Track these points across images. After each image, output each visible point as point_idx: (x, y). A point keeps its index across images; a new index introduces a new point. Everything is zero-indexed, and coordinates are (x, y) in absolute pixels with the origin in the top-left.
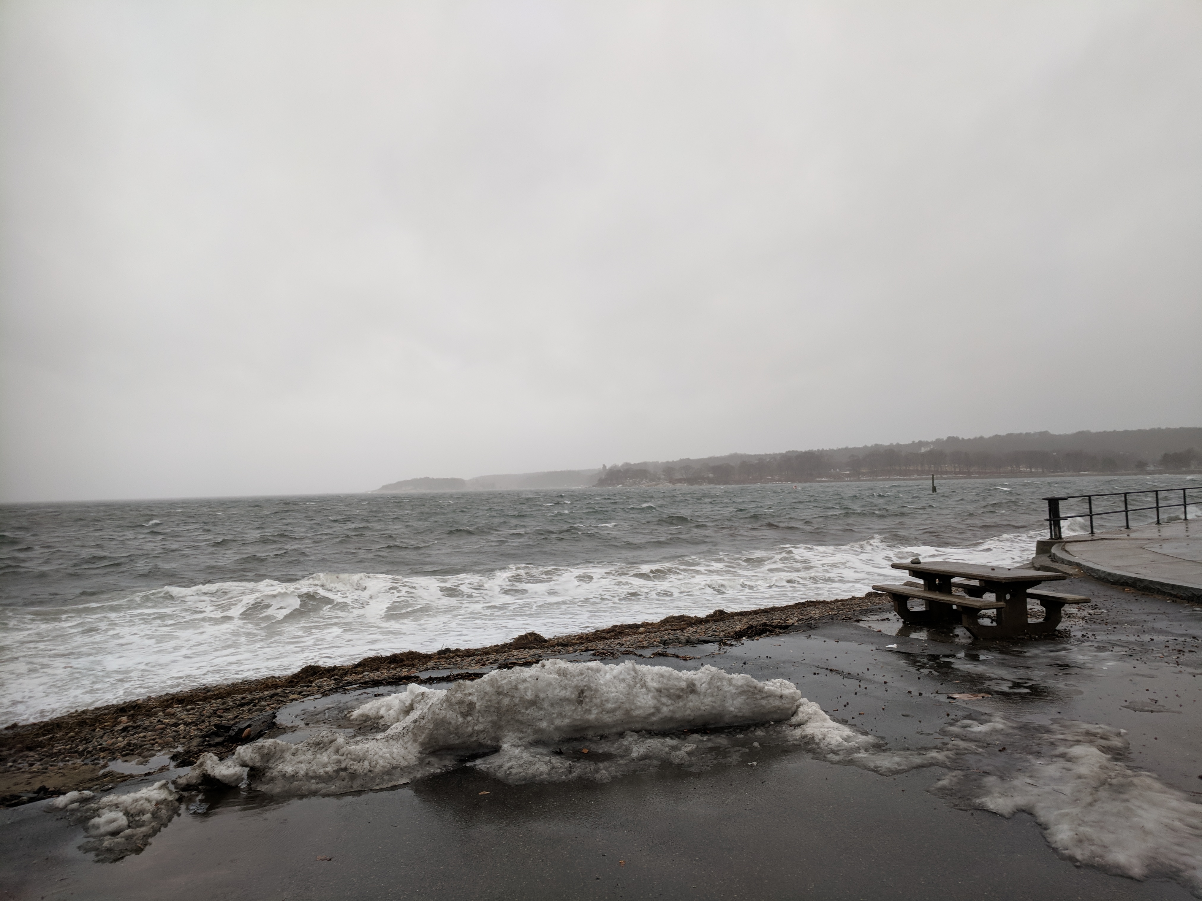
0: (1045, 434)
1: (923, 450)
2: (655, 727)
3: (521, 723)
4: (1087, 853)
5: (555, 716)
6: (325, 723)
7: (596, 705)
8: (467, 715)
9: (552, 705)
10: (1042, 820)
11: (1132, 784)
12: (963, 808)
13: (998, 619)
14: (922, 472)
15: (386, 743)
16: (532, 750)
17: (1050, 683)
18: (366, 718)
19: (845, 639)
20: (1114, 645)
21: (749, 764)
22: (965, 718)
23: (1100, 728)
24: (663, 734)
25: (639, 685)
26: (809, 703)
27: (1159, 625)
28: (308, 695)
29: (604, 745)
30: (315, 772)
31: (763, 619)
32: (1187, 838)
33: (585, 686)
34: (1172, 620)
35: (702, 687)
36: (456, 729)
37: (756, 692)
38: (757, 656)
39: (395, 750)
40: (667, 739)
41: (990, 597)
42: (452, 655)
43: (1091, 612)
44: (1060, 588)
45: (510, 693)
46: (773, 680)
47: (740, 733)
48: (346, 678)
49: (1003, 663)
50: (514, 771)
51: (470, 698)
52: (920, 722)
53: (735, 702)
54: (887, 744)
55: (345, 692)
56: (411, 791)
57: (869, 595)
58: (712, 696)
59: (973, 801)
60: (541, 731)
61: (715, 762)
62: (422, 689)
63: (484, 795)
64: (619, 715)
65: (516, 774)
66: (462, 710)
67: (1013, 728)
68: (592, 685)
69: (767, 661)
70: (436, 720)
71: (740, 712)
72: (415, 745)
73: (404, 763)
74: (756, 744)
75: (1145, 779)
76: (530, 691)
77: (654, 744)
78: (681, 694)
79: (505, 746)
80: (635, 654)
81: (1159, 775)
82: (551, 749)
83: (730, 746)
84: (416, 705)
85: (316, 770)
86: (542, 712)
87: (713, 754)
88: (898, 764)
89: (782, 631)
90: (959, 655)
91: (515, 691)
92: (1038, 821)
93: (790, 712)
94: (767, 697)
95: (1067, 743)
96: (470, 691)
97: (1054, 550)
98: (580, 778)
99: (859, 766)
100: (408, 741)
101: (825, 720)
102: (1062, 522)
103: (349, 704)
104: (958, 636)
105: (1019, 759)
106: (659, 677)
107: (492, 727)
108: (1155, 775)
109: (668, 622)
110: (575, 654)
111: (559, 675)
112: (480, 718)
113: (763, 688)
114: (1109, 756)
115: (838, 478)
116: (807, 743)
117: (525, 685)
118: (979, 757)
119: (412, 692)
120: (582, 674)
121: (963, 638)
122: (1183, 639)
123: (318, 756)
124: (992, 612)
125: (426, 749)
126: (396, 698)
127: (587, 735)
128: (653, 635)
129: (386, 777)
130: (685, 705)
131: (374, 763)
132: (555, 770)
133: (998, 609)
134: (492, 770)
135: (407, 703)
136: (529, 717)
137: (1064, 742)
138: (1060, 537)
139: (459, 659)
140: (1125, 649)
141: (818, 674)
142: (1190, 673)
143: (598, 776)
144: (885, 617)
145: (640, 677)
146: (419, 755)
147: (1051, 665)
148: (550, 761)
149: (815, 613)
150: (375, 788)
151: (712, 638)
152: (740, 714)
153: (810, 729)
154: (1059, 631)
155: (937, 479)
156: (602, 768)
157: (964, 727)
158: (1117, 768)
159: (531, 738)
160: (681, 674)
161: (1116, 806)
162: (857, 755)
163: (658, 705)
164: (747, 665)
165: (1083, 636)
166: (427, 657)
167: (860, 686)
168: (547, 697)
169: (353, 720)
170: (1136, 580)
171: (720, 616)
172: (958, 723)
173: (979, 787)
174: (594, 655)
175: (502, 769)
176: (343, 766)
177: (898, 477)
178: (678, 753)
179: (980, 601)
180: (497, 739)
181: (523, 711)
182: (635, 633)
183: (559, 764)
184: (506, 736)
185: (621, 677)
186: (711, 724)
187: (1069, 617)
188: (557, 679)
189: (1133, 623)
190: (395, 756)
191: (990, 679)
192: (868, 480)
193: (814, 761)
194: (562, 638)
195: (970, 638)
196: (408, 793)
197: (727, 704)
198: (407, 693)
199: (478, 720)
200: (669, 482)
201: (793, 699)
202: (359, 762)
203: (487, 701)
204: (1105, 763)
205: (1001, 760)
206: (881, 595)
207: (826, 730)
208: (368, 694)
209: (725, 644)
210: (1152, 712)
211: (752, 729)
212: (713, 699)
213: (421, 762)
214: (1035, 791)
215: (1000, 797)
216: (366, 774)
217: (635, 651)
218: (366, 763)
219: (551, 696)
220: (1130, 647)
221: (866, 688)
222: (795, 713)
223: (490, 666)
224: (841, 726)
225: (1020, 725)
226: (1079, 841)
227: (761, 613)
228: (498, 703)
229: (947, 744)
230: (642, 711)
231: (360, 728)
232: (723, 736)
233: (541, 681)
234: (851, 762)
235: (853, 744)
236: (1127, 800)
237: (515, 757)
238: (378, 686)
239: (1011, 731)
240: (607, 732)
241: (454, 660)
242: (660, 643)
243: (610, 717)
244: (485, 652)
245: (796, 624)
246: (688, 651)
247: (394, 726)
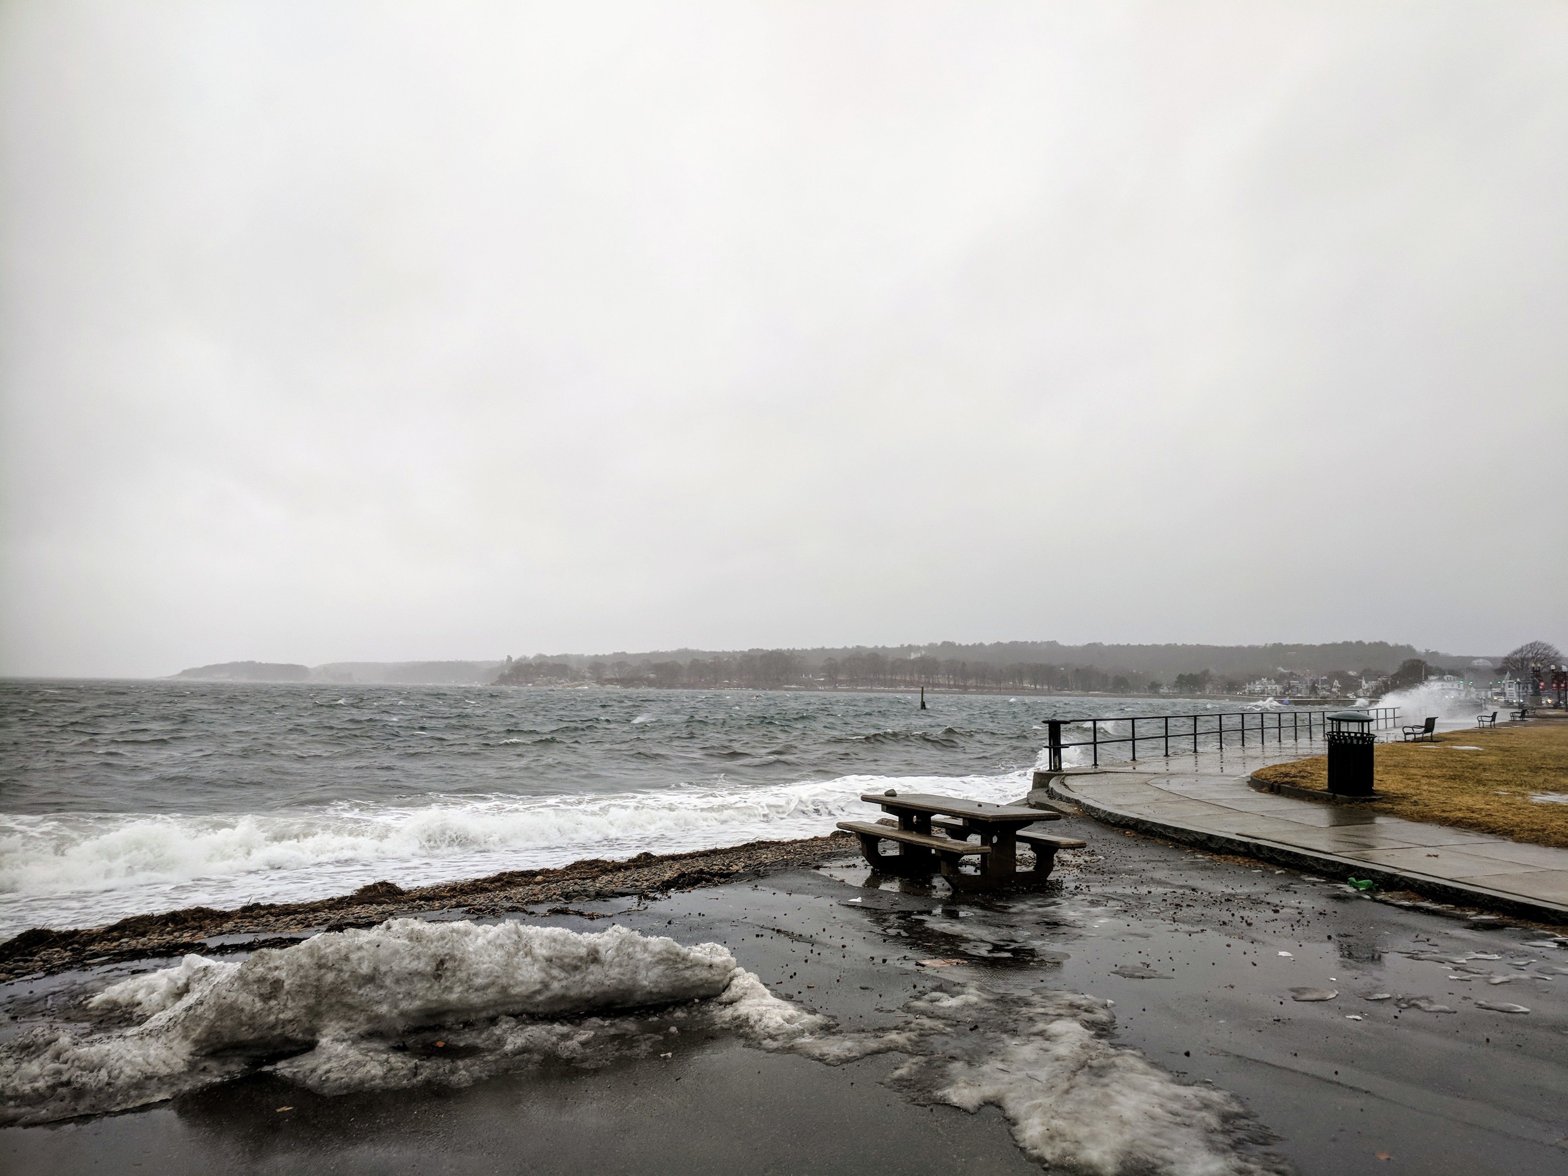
0: (1053, 644)
1: (913, 656)
2: (540, 1009)
3: (351, 1007)
4: (1058, 1152)
5: (401, 996)
6: (44, 1015)
7: (460, 980)
8: (270, 999)
9: (397, 981)
10: (1011, 1113)
11: (1114, 1065)
12: (922, 1103)
13: (982, 866)
14: (911, 683)
15: (140, 1042)
16: (362, 1046)
17: (1036, 944)
18: (113, 1006)
19: (800, 891)
20: (1109, 899)
21: (662, 1055)
22: (934, 990)
23: (1086, 998)
24: (550, 1018)
25: (522, 953)
26: (746, 974)
27: (1159, 875)
28: (24, 975)
29: (467, 1036)
30: (15, 1089)
31: (701, 864)
32: (1166, 1127)
33: (446, 955)
34: (1173, 869)
35: (607, 955)
36: (250, 1019)
37: (679, 960)
38: (686, 913)
39: (152, 1052)
40: (555, 1026)
41: (974, 840)
42: (262, 912)
43: (1087, 858)
44: (1057, 830)
45: (337, 966)
46: (702, 945)
47: (654, 1015)
48: (92, 948)
49: (984, 921)
50: (333, 1076)
51: (276, 973)
52: (880, 996)
53: (650, 974)
54: (838, 1025)
55: (85, 967)
56: (172, 1111)
57: (835, 835)
58: (621, 966)
59: (934, 1094)
60: (379, 1018)
61: (617, 1054)
62: (207, 961)
63: (284, 1112)
64: (491, 994)
65: (336, 1080)
66: (263, 991)
67: (989, 1001)
68: (456, 953)
69: (699, 919)
70: (221, 1005)
71: (656, 986)
72: (185, 1043)
73: (164, 1070)
74: (673, 1029)
75: (1129, 1059)
76: (366, 962)
77: (538, 1032)
78: (579, 964)
79: (324, 1041)
80: (525, 911)
81: (1144, 1054)
82: (391, 1043)
83: (638, 1033)
84: (194, 986)
85: (18, 1087)
86: (382, 992)
87: (616, 1043)
88: (849, 1049)
89: (722, 880)
90: (934, 912)
91: (344, 963)
92: (1006, 1115)
93: (721, 986)
94: (691, 967)
95: (1049, 1018)
96: (277, 963)
97: (1053, 784)
98: (428, 1082)
99: (801, 1055)
100: (173, 1039)
101: (763, 996)
102: (1062, 750)
103: (89, 986)
104: (935, 887)
105: (991, 1038)
106: (550, 942)
107: (306, 1014)
108: (1139, 1054)
109: (576, 868)
110: (441, 911)
111: (411, 939)
112: (290, 1001)
113: (688, 954)
114: (1092, 1033)
115: (810, 686)
116: (739, 1027)
117: (360, 954)
118: (945, 1038)
119: (189, 966)
120: (443, 938)
121: (941, 890)
122: (1181, 891)
123: (24, 1065)
124: (976, 858)
125: (201, 1049)
126: (164, 975)
127: (445, 1022)
128: (554, 885)
129: (133, 1093)
130: (583, 978)
131: (117, 1072)
132: (393, 1072)
133: (984, 855)
134: (300, 1076)
135: (180, 983)
136: (363, 999)
137: (1044, 1017)
138: (1060, 768)
139: (272, 919)
140: (1119, 903)
141: (762, 936)
142: (1186, 932)
143: (454, 1079)
144: (851, 863)
145: (524, 942)
146: (191, 1057)
147: (1038, 924)
148: (387, 1061)
149: (766, 856)
150: (113, 1109)
151: (632, 890)
152: (655, 990)
153: (743, 1008)
154: (1051, 882)
155: (928, 692)
156: (461, 1067)
157: (932, 1001)
158: (1100, 1046)
159: (364, 1028)
160: (580, 938)
161: (1095, 1093)
162: (800, 1041)
163: (547, 979)
164: (672, 926)
165: (1077, 888)
166: (225, 916)
167: (812, 951)
168: (391, 971)
169: (91, 1009)
170: (1138, 822)
171: (645, 861)
172: (926, 997)
173: (942, 1076)
174: (468, 912)
175: (315, 1074)
176: (64, 1078)
177: (882, 688)
178: (568, 1043)
179: (963, 845)
180: (313, 1031)
181: (355, 990)
182: (530, 883)
183: (400, 1064)
184: (326, 1026)
185: (499, 942)
186: (617, 1004)
187: (1063, 865)
188: (407, 946)
189: (1131, 872)
190: (151, 1060)
191: (967, 941)
192: (846, 691)
193: (746, 1050)
194: (427, 889)
195: (949, 890)
196: (167, 1115)
197: (640, 977)
198: (181, 968)
199: (285, 1005)
200: (597, 683)
201: (726, 969)
202: (92, 1071)
203: (301, 978)
204: (1086, 1040)
205: (970, 1041)
206: (850, 835)
207: (764, 1008)
208: (121, 970)
209: (647, 897)
210: (1143, 978)
211: (671, 1009)
212: (622, 970)
213: (192, 1067)
214: (1006, 1078)
215: (965, 1088)
216: (100, 1090)
217: (525, 907)
218: (103, 1074)
219: (397, 969)
220: (1126, 901)
221: (819, 954)
222: (727, 987)
223: (317, 928)
224: (784, 1004)
225: (998, 997)
226: (1051, 1137)
227: (700, 856)
228: (318, 980)
229: (910, 1023)
230: (524, 988)
231: (101, 1022)
232: (632, 1019)
233: (384, 947)
234: (791, 1049)
235: (796, 1026)
236: (1107, 1085)
237: (337, 1056)
238: (139, 959)
239: (986, 1005)
240: (473, 1017)
241: (264, 920)
242: (561, 896)
243: (478, 997)
244: (313, 908)
245: (742, 871)
246: (597, 907)
247: (156, 1016)
